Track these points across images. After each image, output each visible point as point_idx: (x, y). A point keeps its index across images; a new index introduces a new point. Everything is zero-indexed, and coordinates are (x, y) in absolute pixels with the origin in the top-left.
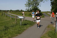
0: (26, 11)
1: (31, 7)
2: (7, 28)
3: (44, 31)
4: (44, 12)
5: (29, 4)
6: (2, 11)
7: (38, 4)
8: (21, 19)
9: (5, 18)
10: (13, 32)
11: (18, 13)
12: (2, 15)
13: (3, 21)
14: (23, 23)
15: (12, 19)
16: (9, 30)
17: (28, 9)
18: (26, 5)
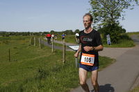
4: (134, 33)
5: (96, 15)
6: (32, 33)
7: (119, 15)
9: (39, 50)
10: (58, 83)
11: (70, 38)
15: (56, 52)
16: (48, 78)
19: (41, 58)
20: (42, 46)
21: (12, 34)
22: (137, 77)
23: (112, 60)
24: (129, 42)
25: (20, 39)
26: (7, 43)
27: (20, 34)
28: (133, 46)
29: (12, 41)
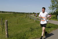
1: (55, 10)
2: (32, 30)
5: (53, 7)
9: (29, 20)
12: (26, 17)
15: (36, 21)
17: (51, 12)
18: (50, 8)
19: (30, 24)
20: (30, 19)
21: (17, 13)
25: (21, 15)
27: (20, 13)
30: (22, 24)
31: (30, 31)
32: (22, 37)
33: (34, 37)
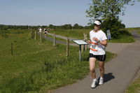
0: (86, 28)
1: (100, 18)
2: (49, 67)
3: (137, 73)
6: (30, 27)
8: (80, 45)
9: (40, 44)
10: (65, 75)
12: (33, 37)
13: (37, 52)
14: (85, 55)
15: (57, 46)
18: (89, 13)
19: (43, 52)
20: (43, 40)
21: (10, 27)
22: (138, 70)
23: (113, 54)
24: (129, 38)
26: (6, 36)
28: (133, 41)
29: (11, 35)
30: (24, 54)
31: (43, 71)
32: (26, 86)
33: (55, 85)
